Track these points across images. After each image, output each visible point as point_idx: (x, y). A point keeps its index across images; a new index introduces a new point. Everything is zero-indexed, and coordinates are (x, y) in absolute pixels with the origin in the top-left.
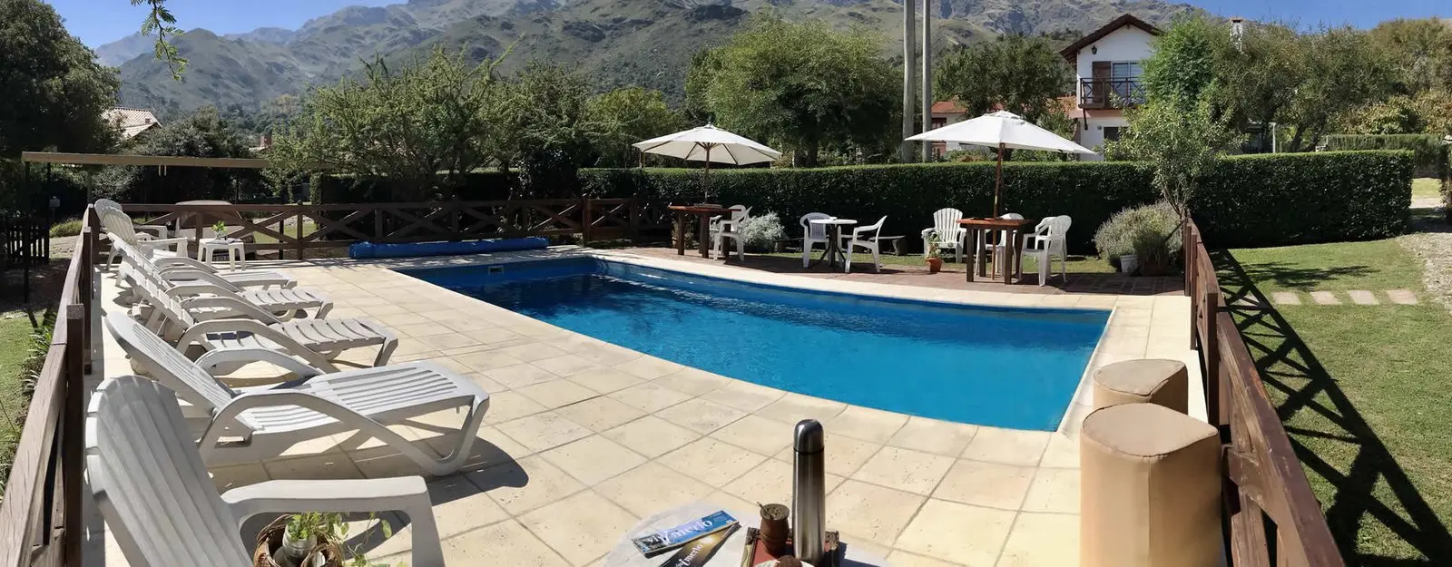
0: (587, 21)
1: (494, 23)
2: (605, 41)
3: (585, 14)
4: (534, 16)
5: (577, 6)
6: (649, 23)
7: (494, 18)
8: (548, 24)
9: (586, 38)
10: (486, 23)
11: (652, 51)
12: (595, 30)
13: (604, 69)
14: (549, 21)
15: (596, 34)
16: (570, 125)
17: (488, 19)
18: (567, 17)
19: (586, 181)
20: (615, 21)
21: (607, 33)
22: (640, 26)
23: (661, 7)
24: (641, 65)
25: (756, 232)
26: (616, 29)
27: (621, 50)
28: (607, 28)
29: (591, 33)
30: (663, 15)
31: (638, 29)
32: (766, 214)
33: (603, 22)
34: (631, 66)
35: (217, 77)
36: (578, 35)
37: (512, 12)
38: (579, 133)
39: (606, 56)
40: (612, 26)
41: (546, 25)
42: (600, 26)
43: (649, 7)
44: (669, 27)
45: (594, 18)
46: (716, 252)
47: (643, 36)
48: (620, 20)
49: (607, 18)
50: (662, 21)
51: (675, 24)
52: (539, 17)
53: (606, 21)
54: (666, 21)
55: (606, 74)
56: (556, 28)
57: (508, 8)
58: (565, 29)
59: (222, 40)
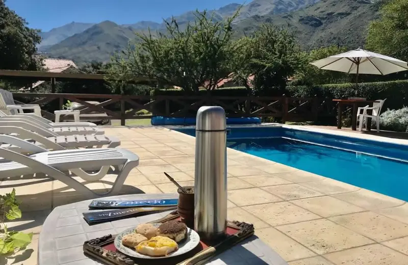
0: (313, 16)
1: (262, 19)
2: (323, 26)
3: (312, 12)
4: (283, 14)
5: (307, 8)
6: (349, 14)
7: (262, 17)
8: (291, 19)
9: (312, 25)
10: (258, 19)
11: (349, 30)
12: (316, 20)
13: (321, 41)
14: (292, 17)
15: (317, 23)
16: (279, 57)
17: (259, 17)
18: (302, 14)
19: (293, 93)
20: (328, 14)
21: (323, 21)
22: (343, 16)
23: (355, 4)
24: (343, 38)
25: (393, 118)
26: (328, 19)
27: (332, 30)
28: (323, 19)
29: (315, 22)
30: (355, 8)
31: (341, 18)
32: (401, 108)
33: (322, 15)
34: (337, 39)
35: (117, 47)
36: (307, 23)
37: (272, 13)
38: (285, 62)
39: (323, 34)
40: (326, 17)
41: (289, 19)
42: (319, 18)
43: (349, 5)
44: (360, 16)
45: (317, 14)
46: (360, 128)
47: (344, 22)
48: (332, 13)
49: (324, 13)
50: (355, 12)
51: (364, 13)
52: (286, 15)
53: (324, 15)
54: (359, 12)
55: (322, 44)
56: (295, 21)
57: (269, 11)
58: (300, 20)
59: (120, 27)
